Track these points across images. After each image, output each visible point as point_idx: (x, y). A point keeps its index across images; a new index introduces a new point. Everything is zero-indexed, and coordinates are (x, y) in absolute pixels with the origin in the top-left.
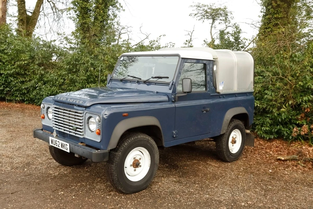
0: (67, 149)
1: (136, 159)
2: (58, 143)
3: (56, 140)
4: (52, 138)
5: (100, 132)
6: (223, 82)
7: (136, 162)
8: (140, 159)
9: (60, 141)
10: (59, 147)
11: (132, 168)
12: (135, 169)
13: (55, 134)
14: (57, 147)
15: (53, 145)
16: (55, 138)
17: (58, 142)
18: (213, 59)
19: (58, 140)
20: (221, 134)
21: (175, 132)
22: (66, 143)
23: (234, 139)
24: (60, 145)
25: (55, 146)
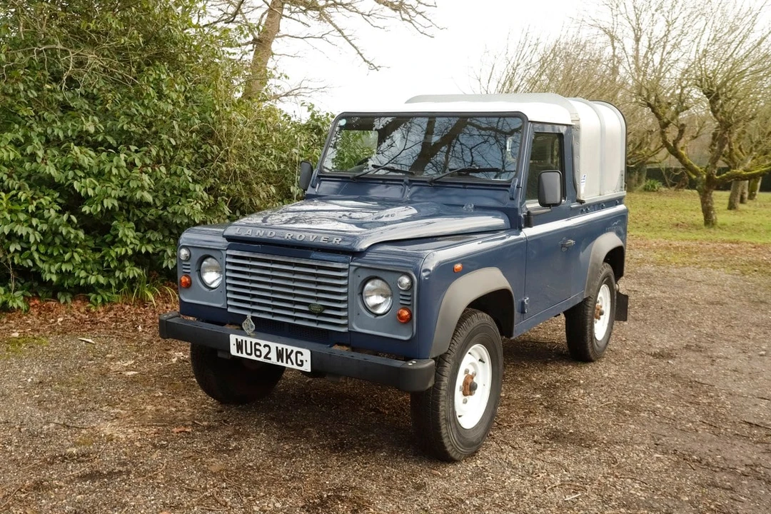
0: (299, 363)
2: (265, 351)
3: (254, 341)
4: (240, 338)
5: (411, 314)
9: (273, 345)
10: (270, 359)
13: (249, 325)
14: (261, 359)
15: (244, 355)
16: (249, 336)
17: (265, 346)
19: (263, 342)
22: (296, 349)
24: (273, 355)
25: (253, 357)
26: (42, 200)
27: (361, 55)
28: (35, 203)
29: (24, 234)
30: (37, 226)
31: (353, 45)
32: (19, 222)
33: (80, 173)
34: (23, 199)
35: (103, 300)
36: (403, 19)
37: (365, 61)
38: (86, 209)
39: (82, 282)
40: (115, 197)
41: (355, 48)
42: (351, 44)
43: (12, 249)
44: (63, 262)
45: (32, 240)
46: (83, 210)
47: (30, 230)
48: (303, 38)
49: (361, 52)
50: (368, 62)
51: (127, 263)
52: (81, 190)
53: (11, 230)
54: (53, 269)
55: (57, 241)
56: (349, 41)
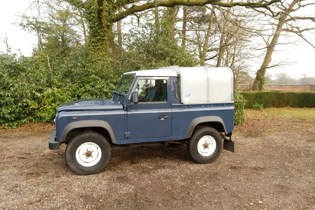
1: (89, 150)
6: (190, 94)
7: (88, 152)
8: (93, 151)
11: (85, 157)
12: (87, 157)
18: (178, 75)
20: (187, 138)
21: (127, 133)
23: (206, 144)
31: (311, 44)
48: (285, 44)
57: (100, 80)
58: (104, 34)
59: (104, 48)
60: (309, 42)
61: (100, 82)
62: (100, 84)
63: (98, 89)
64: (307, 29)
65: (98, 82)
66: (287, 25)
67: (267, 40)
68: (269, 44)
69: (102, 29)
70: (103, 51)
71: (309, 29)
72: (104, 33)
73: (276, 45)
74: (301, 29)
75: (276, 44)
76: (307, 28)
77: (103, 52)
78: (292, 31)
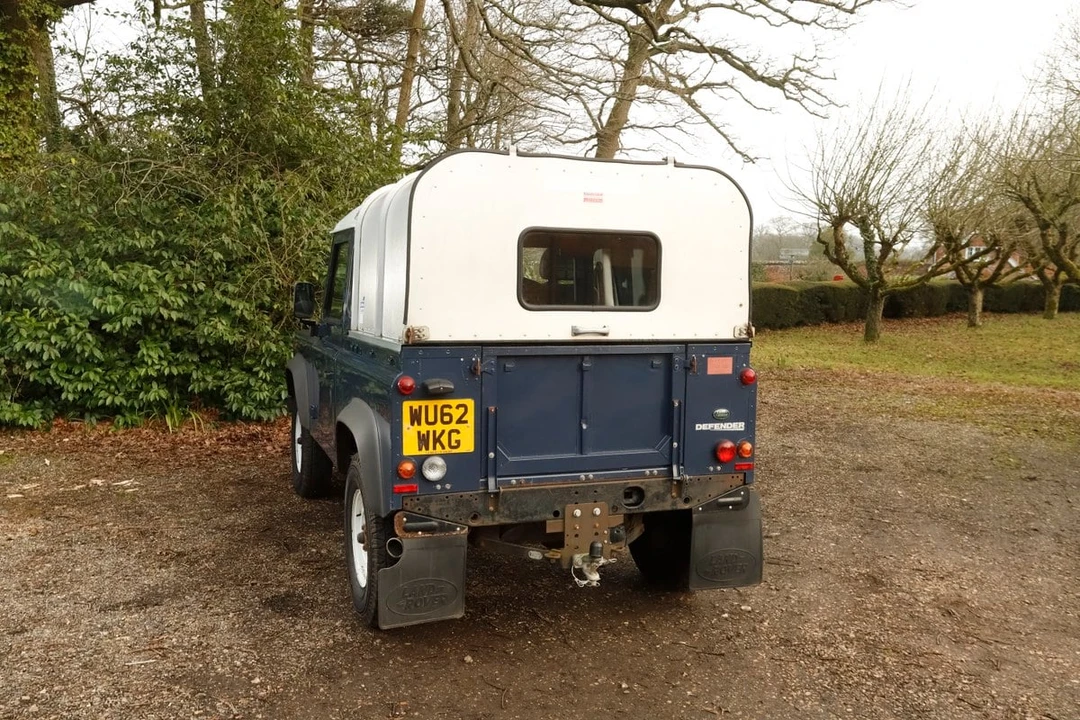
26: (66, 318)
27: (732, 144)
28: (57, 320)
29: (38, 350)
30: (56, 343)
31: (722, 133)
32: (36, 339)
33: (109, 289)
34: (43, 315)
35: (126, 423)
36: (788, 98)
37: (737, 151)
38: (107, 327)
39: (101, 402)
40: (137, 315)
41: (725, 136)
42: (719, 132)
43: (28, 365)
44: (80, 381)
45: (45, 357)
46: (103, 328)
47: (46, 347)
48: (652, 128)
49: (732, 141)
50: (740, 153)
51: (155, 385)
52: (100, 308)
53: (24, 347)
54: (71, 388)
55: (78, 360)
56: (717, 128)
57: (40, 245)
58: (23, 52)
59: (25, 112)
60: (717, 125)
61: (37, 254)
62: (42, 263)
63: (37, 283)
64: (709, 85)
65: (33, 253)
66: (653, 65)
67: (595, 113)
68: (604, 125)
69: (15, 31)
70: (22, 122)
71: (713, 84)
72: (24, 48)
73: (622, 131)
74: (691, 84)
75: (625, 126)
76: (709, 80)
77: (20, 127)
78: (668, 87)
